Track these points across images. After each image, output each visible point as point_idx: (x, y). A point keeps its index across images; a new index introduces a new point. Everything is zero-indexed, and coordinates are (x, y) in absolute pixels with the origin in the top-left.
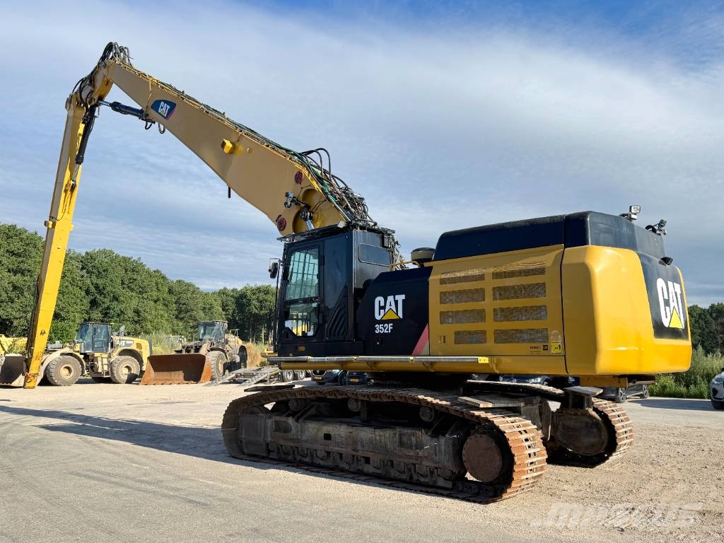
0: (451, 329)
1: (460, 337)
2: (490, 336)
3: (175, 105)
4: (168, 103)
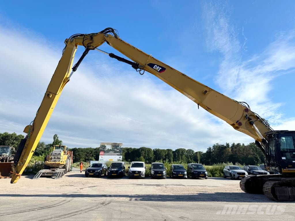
3: (165, 69)
4: (160, 66)
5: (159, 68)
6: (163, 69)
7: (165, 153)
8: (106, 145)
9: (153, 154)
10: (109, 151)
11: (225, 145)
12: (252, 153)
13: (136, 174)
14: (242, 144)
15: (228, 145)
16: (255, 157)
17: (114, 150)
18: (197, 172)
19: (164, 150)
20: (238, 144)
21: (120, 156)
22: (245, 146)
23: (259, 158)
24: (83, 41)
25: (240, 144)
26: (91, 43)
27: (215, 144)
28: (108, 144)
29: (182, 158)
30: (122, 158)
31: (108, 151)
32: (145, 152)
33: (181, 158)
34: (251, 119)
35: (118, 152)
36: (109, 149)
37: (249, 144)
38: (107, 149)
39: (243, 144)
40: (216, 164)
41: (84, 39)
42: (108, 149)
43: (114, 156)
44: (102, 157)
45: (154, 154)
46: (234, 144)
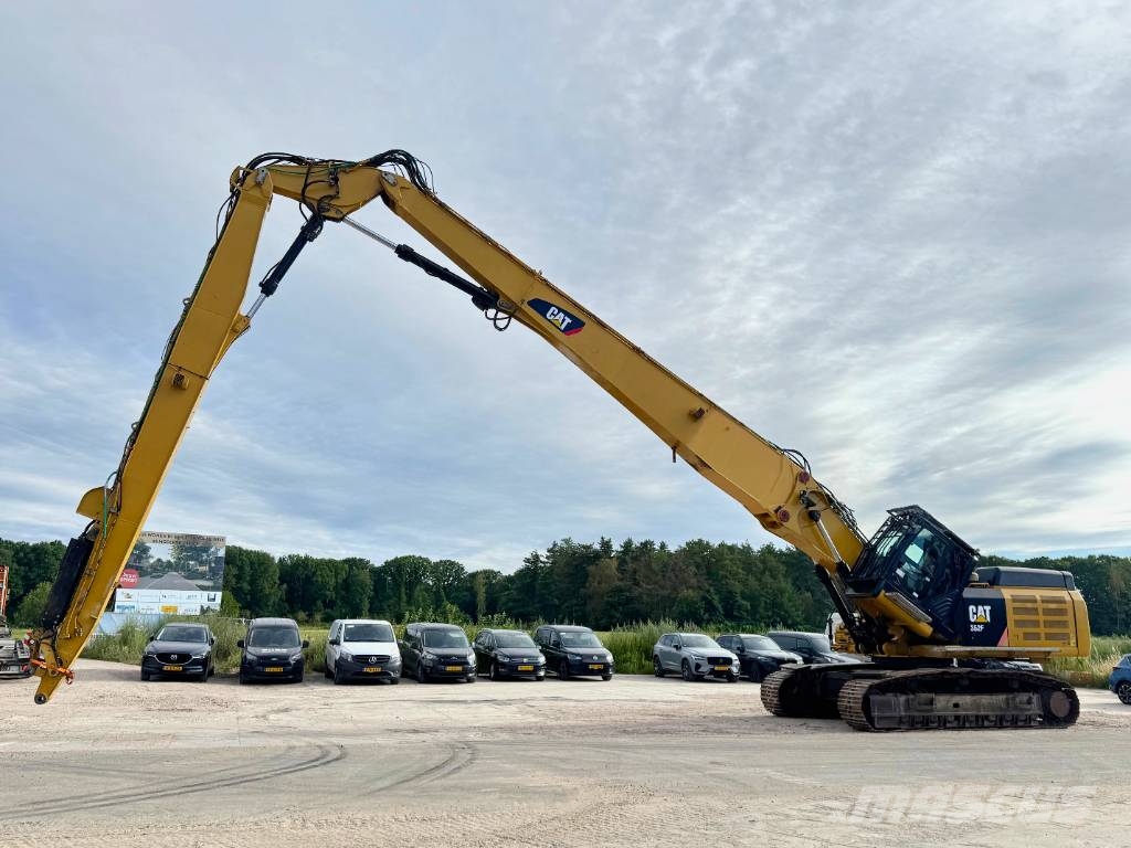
0: (1021, 631)
1: (1027, 636)
2: (1043, 636)
3: (584, 324)
4: (566, 314)
5: (564, 320)
6: (576, 326)
7: (336, 577)
8: (147, 545)
9: (279, 578)
10: (161, 568)
11: (597, 547)
12: (694, 581)
13: (369, 665)
14: (657, 547)
15: (606, 545)
16: (704, 598)
17: (183, 569)
18: (578, 655)
19: (331, 562)
20: (646, 545)
21: (212, 594)
22: (670, 555)
23: (716, 603)
24: (306, 186)
25: (652, 543)
26: (331, 197)
27: (559, 543)
28: (161, 538)
29: (410, 597)
30: (218, 600)
31: (155, 570)
32: (241, 568)
33: (404, 598)
34: (814, 505)
35: (202, 576)
36: (164, 560)
37: (684, 545)
38: (152, 561)
39: (663, 546)
40: (621, 625)
41: (309, 181)
42: (159, 560)
43: (187, 593)
44: (129, 596)
45: (282, 580)
46: (628, 544)
